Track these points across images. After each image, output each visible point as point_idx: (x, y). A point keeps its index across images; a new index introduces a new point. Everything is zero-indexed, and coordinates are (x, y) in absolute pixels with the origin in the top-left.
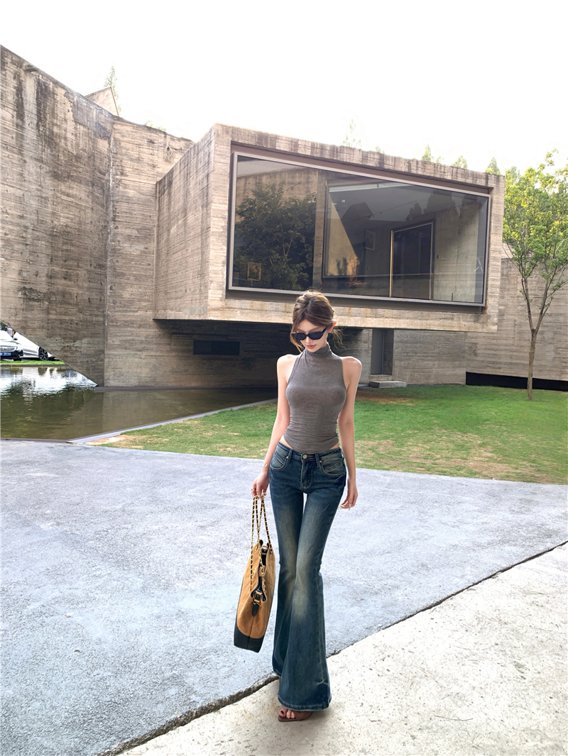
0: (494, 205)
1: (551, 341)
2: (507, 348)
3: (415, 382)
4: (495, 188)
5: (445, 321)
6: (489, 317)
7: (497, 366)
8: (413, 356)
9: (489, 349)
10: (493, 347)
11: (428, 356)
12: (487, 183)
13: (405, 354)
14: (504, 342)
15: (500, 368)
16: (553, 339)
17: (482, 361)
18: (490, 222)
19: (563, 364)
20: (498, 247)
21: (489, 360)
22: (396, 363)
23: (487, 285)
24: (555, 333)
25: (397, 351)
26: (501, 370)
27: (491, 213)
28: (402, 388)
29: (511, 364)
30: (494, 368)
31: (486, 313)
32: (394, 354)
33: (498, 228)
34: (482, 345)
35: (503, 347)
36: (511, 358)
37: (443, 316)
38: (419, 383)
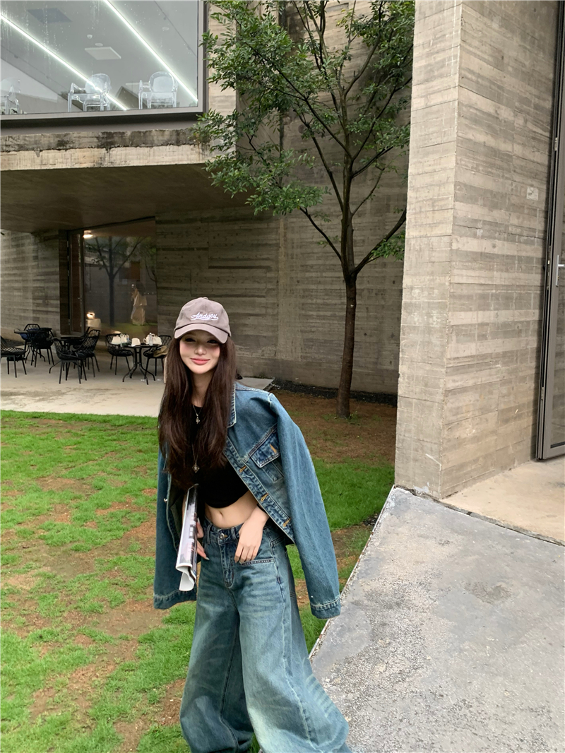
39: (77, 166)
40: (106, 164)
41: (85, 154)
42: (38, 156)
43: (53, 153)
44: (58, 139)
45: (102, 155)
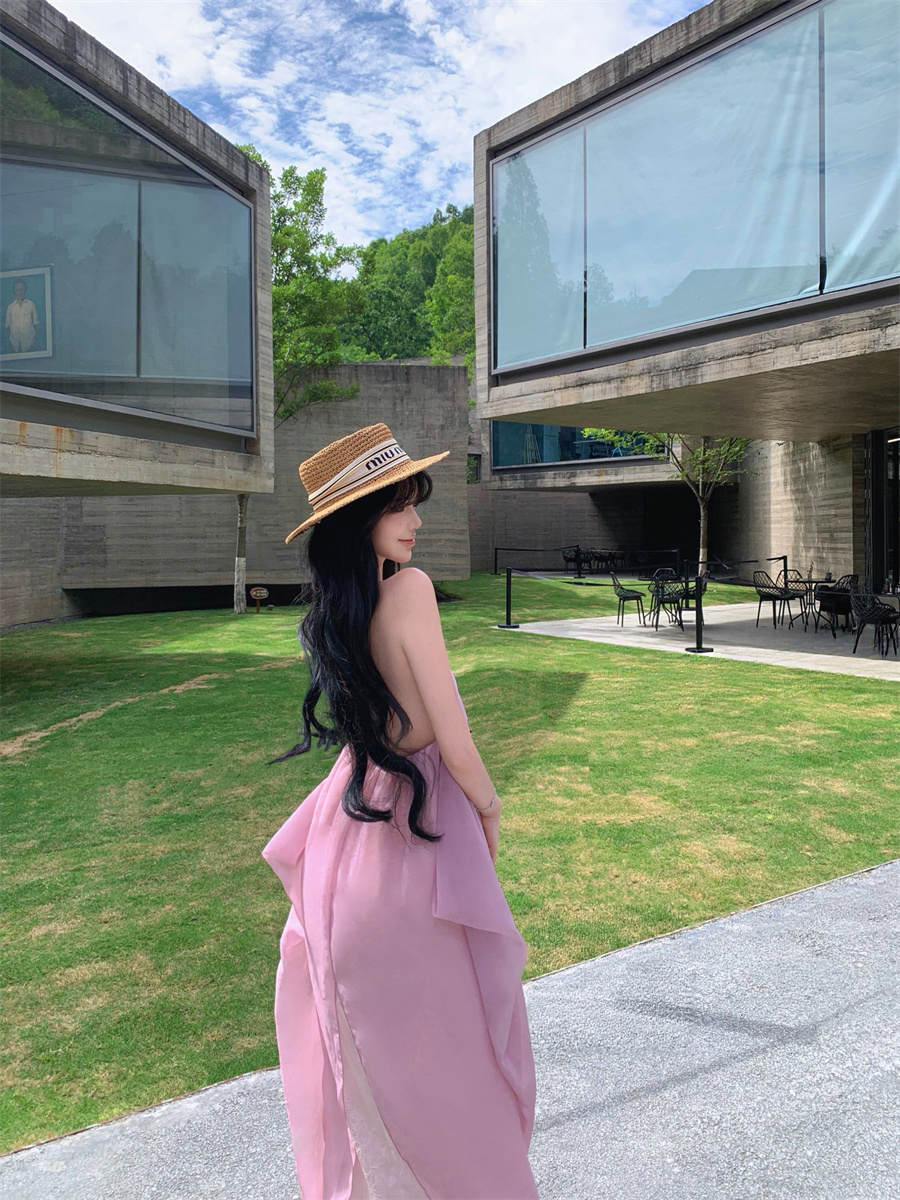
5: (202, 467)
6: (263, 460)
7: (150, 568)
9: (132, 536)
10: (140, 531)
14: (162, 520)
15: (156, 573)
21: (132, 557)
26: (159, 577)
29: (177, 561)
31: (259, 453)
34: (116, 529)
35: (159, 531)
36: (176, 550)
37: (199, 456)
39: (844, 356)
40: (881, 348)
41: (854, 339)
42: (797, 350)
43: (814, 345)
44: (822, 326)
45: (876, 338)
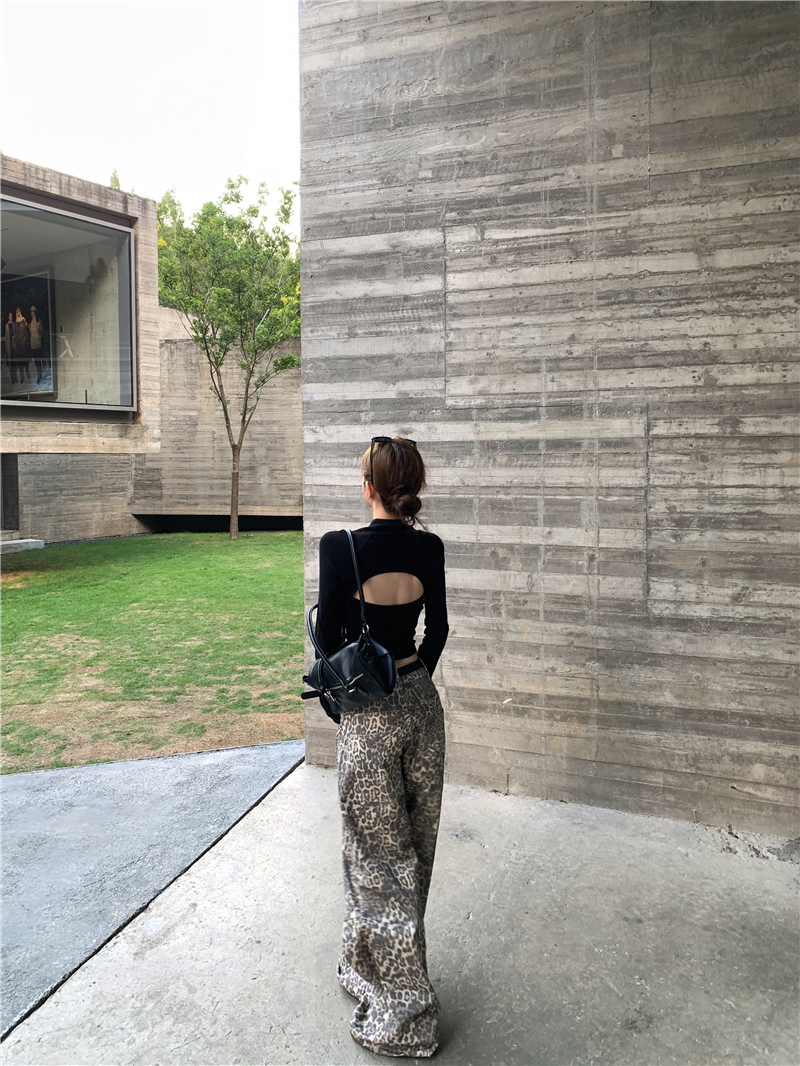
0: (140, 246)
1: (264, 460)
2: (205, 473)
3: (62, 538)
4: (140, 218)
5: (66, 437)
6: (146, 428)
7: (193, 501)
8: (56, 495)
9: (180, 477)
10: (185, 473)
11: (83, 494)
12: (126, 208)
13: (42, 494)
14: (199, 465)
15: (196, 504)
16: (267, 457)
17: (170, 496)
18: (136, 274)
19: (282, 493)
20: (152, 315)
21: (179, 493)
22: (26, 508)
23: (138, 376)
24: (269, 449)
25: (25, 488)
26: (199, 508)
27: (136, 259)
28: (35, 550)
29: (211, 496)
30: (187, 504)
31: (139, 423)
32: (20, 495)
33: (151, 285)
34: (169, 471)
35: (199, 473)
36: (211, 488)
37: (62, 429)
38: (70, 539)
